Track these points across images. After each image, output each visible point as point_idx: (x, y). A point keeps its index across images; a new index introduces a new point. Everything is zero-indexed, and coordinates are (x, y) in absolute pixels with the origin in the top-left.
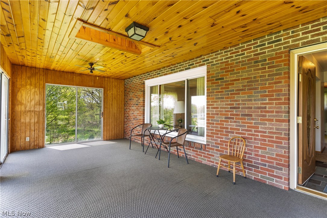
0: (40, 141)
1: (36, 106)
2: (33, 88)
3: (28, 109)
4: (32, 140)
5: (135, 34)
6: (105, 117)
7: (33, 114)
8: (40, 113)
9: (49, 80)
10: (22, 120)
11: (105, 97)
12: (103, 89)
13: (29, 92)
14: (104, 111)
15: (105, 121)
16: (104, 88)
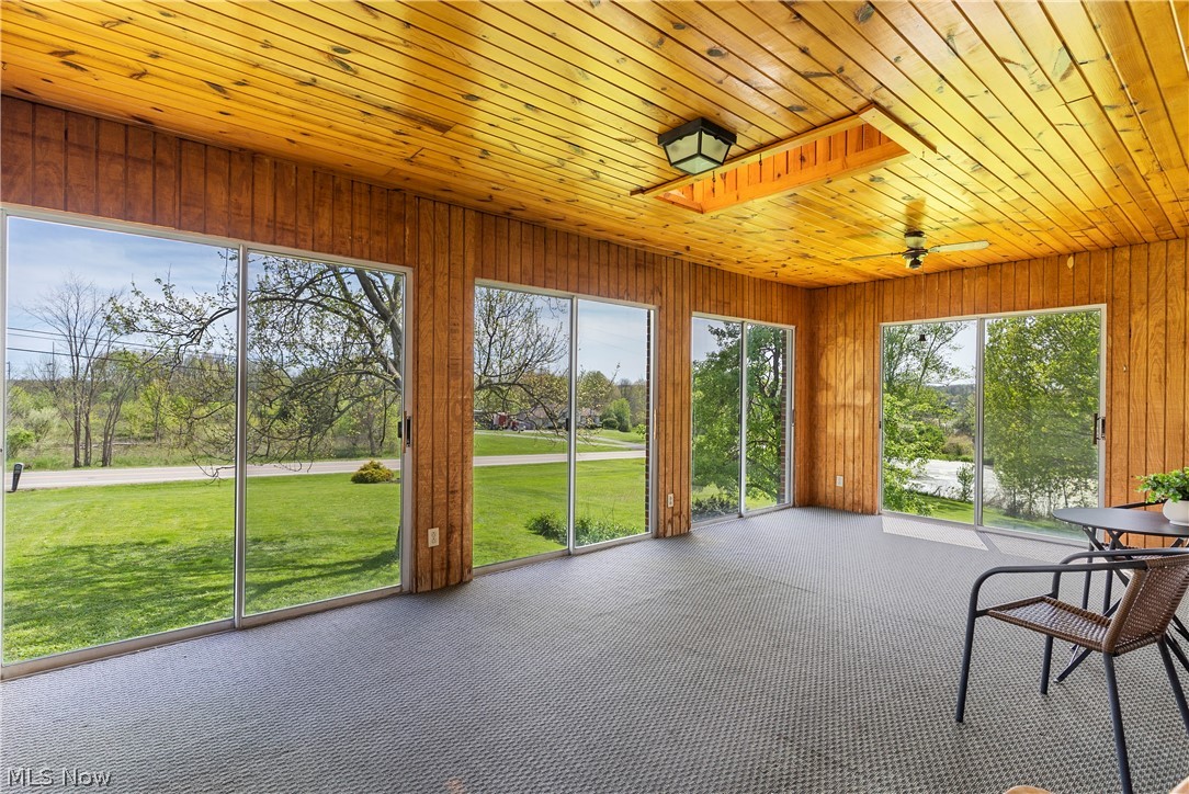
0: (866, 492)
1: (857, 392)
2: (850, 343)
3: (840, 400)
4: (849, 486)
5: (700, 154)
6: (1115, 441)
7: (850, 414)
8: (867, 411)
9: (888, 311)
10: (830, 430)
11: (1116, 344)
12: (1104, 307)
13: (843, 354)
14: (1110, 410)
15: (1115, 461)
16: (1112, 302)
